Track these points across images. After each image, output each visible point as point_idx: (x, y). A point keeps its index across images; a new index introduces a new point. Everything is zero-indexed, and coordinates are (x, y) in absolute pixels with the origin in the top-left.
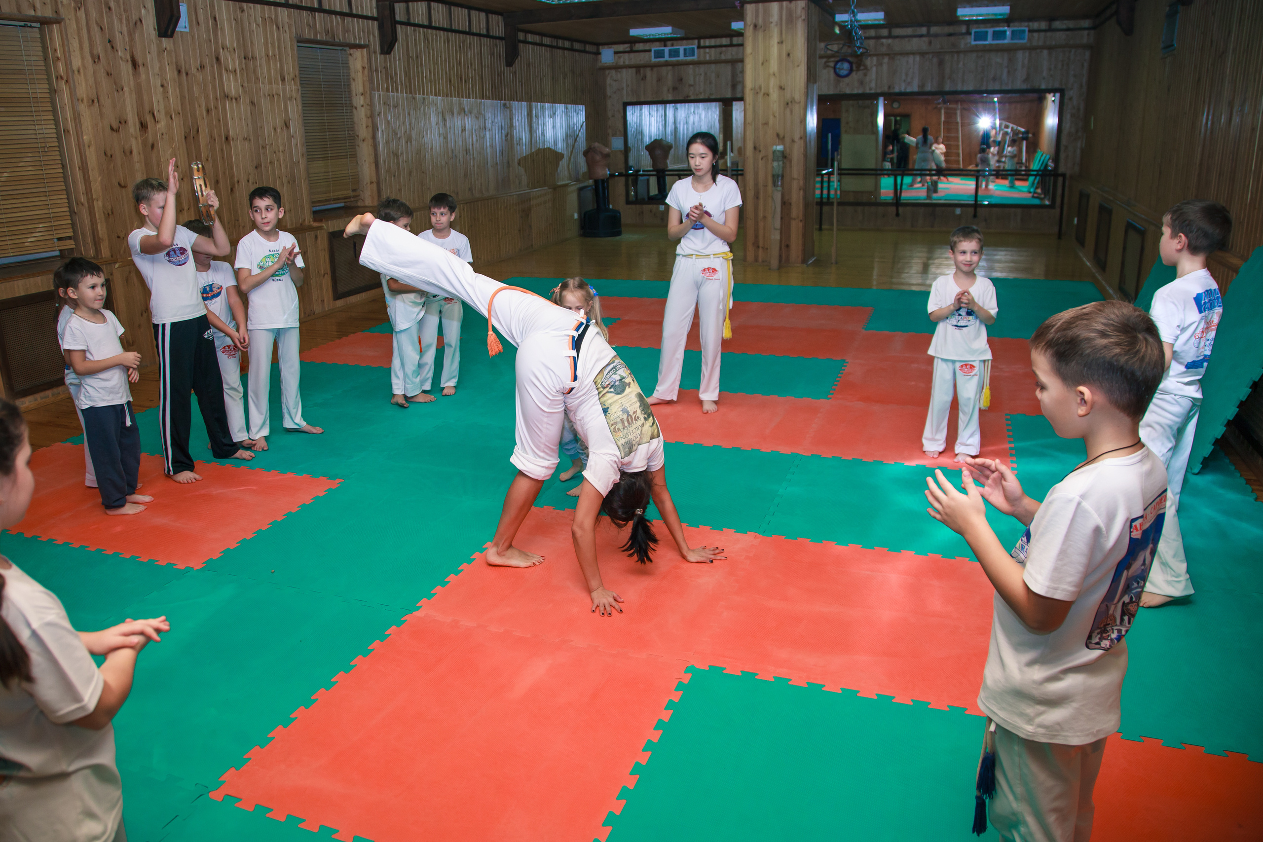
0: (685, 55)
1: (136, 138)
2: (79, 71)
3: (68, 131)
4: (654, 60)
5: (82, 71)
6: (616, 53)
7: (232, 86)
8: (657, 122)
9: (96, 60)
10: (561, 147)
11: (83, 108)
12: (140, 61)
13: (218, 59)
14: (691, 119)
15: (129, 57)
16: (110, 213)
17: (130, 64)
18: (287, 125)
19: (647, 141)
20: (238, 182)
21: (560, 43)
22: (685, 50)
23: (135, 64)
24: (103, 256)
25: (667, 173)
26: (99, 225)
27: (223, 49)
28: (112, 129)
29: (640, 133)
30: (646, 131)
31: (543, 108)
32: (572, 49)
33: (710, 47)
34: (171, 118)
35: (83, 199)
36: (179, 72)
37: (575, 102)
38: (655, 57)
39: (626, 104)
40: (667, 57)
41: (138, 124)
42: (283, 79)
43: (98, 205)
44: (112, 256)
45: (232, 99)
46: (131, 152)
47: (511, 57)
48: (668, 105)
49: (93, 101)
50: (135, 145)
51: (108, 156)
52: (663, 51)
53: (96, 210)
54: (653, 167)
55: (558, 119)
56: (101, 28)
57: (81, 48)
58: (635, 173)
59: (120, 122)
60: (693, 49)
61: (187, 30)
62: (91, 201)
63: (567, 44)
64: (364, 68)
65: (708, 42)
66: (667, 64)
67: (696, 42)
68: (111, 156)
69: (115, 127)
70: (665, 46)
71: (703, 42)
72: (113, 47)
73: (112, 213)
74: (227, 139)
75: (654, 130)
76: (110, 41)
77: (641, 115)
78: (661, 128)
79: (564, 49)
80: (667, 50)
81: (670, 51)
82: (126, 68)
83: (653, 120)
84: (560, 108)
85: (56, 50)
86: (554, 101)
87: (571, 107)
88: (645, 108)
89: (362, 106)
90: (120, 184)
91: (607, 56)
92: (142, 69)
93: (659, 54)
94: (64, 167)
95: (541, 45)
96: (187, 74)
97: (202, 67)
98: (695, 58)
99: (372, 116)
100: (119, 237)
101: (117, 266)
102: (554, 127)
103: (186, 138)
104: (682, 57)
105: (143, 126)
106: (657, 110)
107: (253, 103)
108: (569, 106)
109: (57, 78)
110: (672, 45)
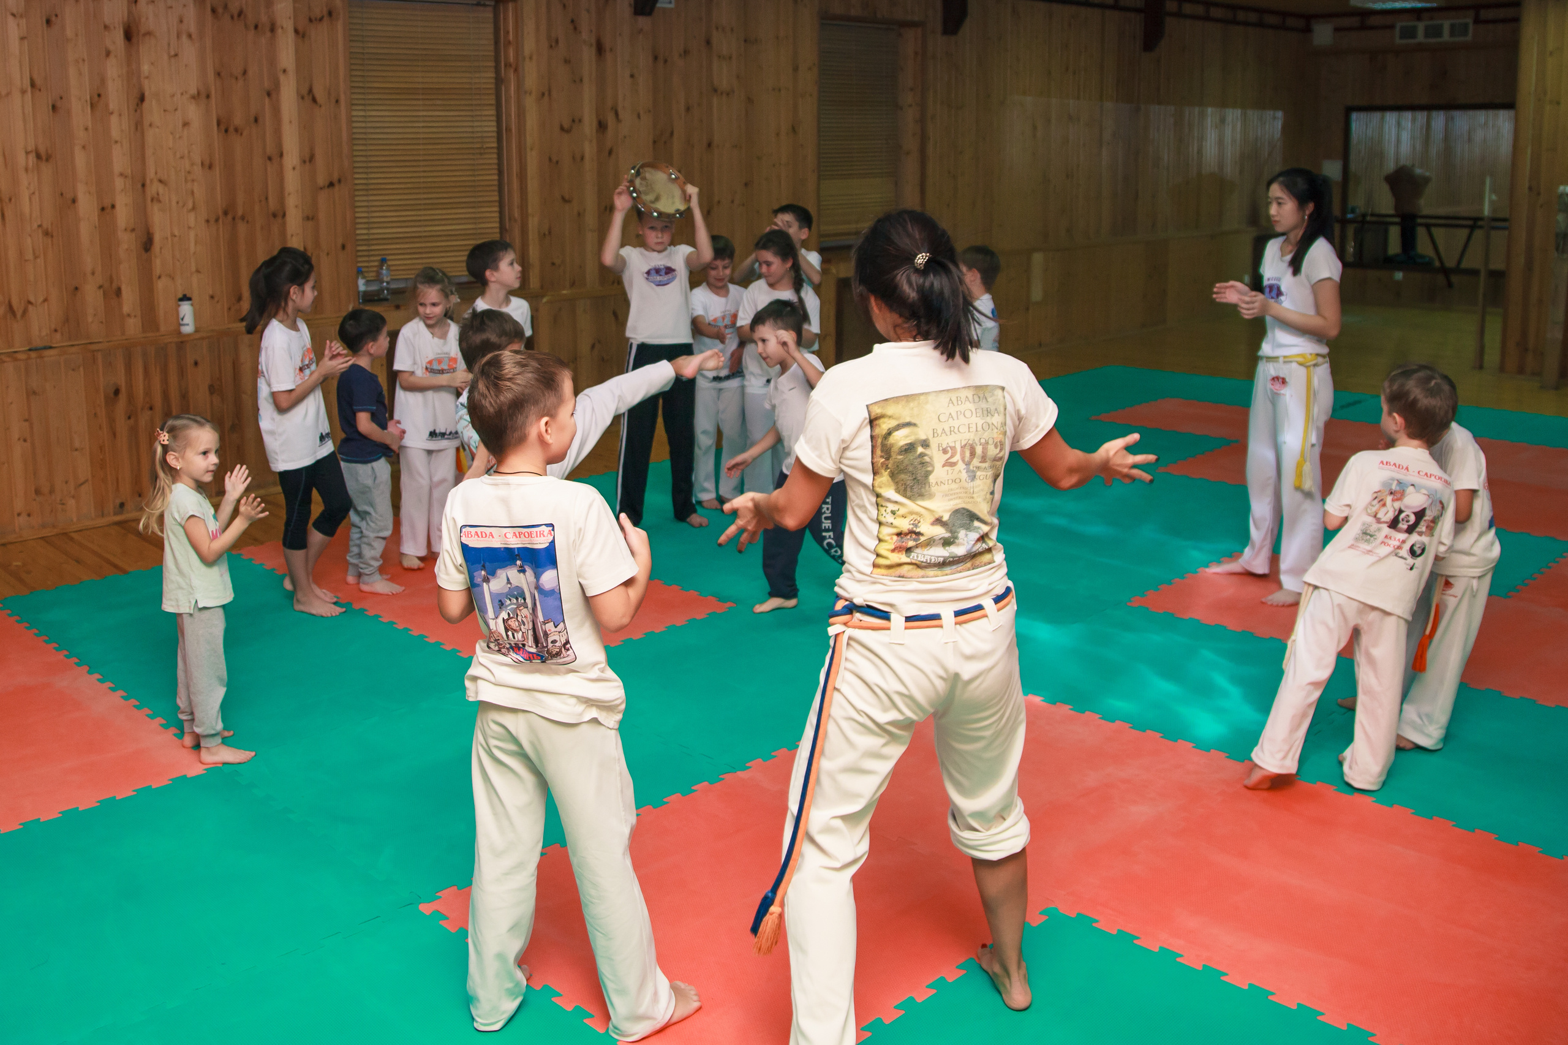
0: (1452, 34)
1: (591, 141)
2: (531, 58)
3: (510, 130)
4: (1398, 41)
5: (535, 57)
6: (1337, 30)
7: (724, 76)
8: (1413, 138)
9: (553, 44)
10: (1230, 171)
11: (530, 102)
12: (607, 43)
13: (708, 42)
14: (1479, 135)
15: (593, 41)
16: (547, 233)
17: (594, 50)
18: (794, 130)
19: (1390, 167)
20: (719, 202)
21: (1241, 15)
22: (1452, 26)
23: (600, 49)
24: (532, 286)
25: (1419, 221)
26: (531, 248)
27: (717, 28)
28: (562, 129)
29: (1376, 153)
30: (1390, 151)
31: (1202, 115)
32: (1260, 25)
33: (1494, 22)
34: (639, 116)
35: (516, 214)
36: (656, 58)
37: (1261, 104)
38: (1401, 38)
39: (1349, 110)
40: (1420, 37)
41: (595, 124)
42: (796, 69)
43: (533, 223)
44: (542, 287)
45: (722, 94)
46: (582, 158)
47: (1151, 38)
48: (1434, 114)
49: (543, 94)
50: (589, 150)
51: (552, 163)
52: (1415, 28)
53: (530, 226)
54: (1396, 208)
55: (1228, 132)
56: (564, 6)
57: (537, 29)
58: (1360, 219)
59: (573, 121)
60: (1465, 26)
61: (672, 6)
62: (524, 216)
63: (1253, 17)
64: (916, 53)
65: (1490, 14)
66: (1420, 48)
67: (1472, 13)
68: (557, 162)
69: (566, 126)
70: (1419, 19)
71: (1484, 14)
72: (575, 28)
73: (550, 233)
74: (709, 145)
75: (1405, 148)
76: (572, 21)
77: (1381, 128)
78: (1418, 147)
79: (1246, 24)
80: (1421, 27)
81: (1427, 28)
82: (588, 54)
83: (1405, 136)
84: (1233, 115)
85: (508, 32)
86: (1224, 103)
87: (1254, 115)
88: (1391, 118)
89: (910, 106)
90: (563, 198)
91: (1323, 34)
92: (609, 56)
93: (1409, 33)
94: (500, 173)
95: (1207, 18)
96: (666, 61)
97: (686, 52)
98: (1469, 38)
99: (922, 121)
100: (553, 264)
101: (545, 300)
102: (1221, 142)
103: (655, 142)
104: (1446, 37)
105: (602, 126)
106: (1414, 120)
107: (750, 100)
108: (1250, 112)
109: (506, 66)
110: (1431, 19)
